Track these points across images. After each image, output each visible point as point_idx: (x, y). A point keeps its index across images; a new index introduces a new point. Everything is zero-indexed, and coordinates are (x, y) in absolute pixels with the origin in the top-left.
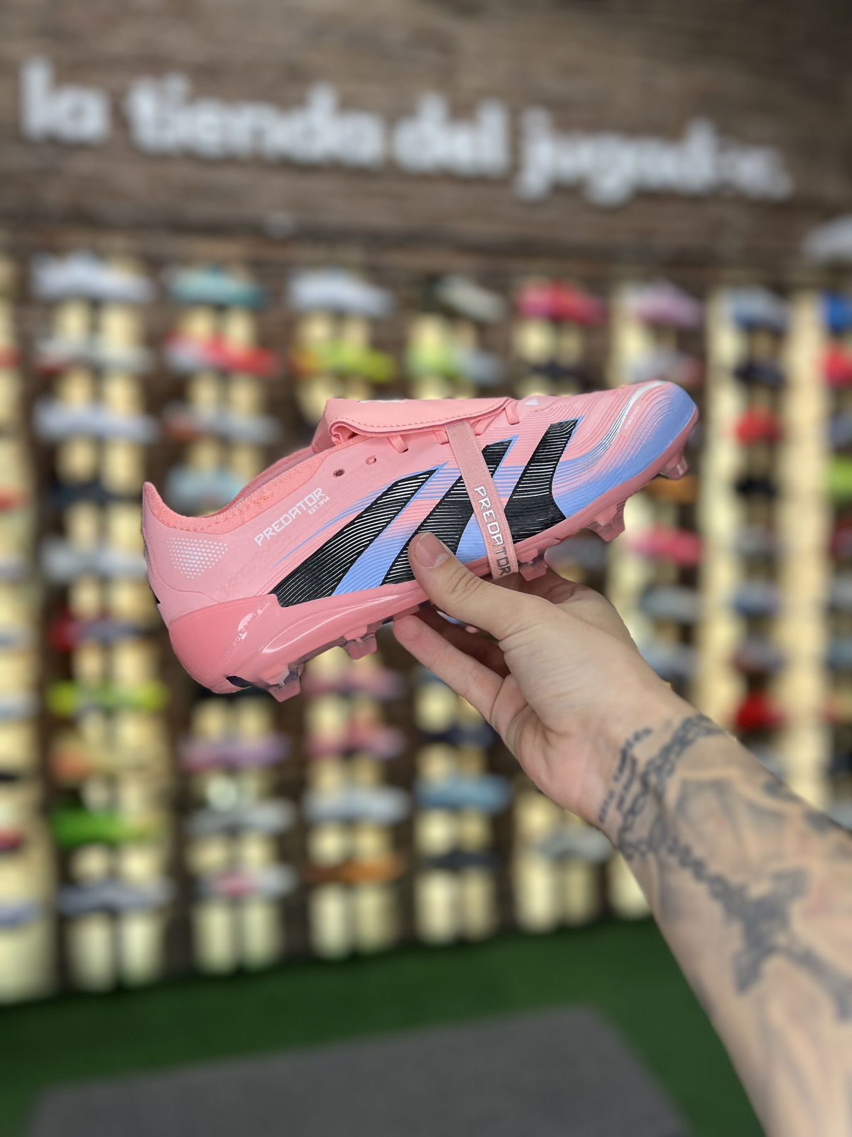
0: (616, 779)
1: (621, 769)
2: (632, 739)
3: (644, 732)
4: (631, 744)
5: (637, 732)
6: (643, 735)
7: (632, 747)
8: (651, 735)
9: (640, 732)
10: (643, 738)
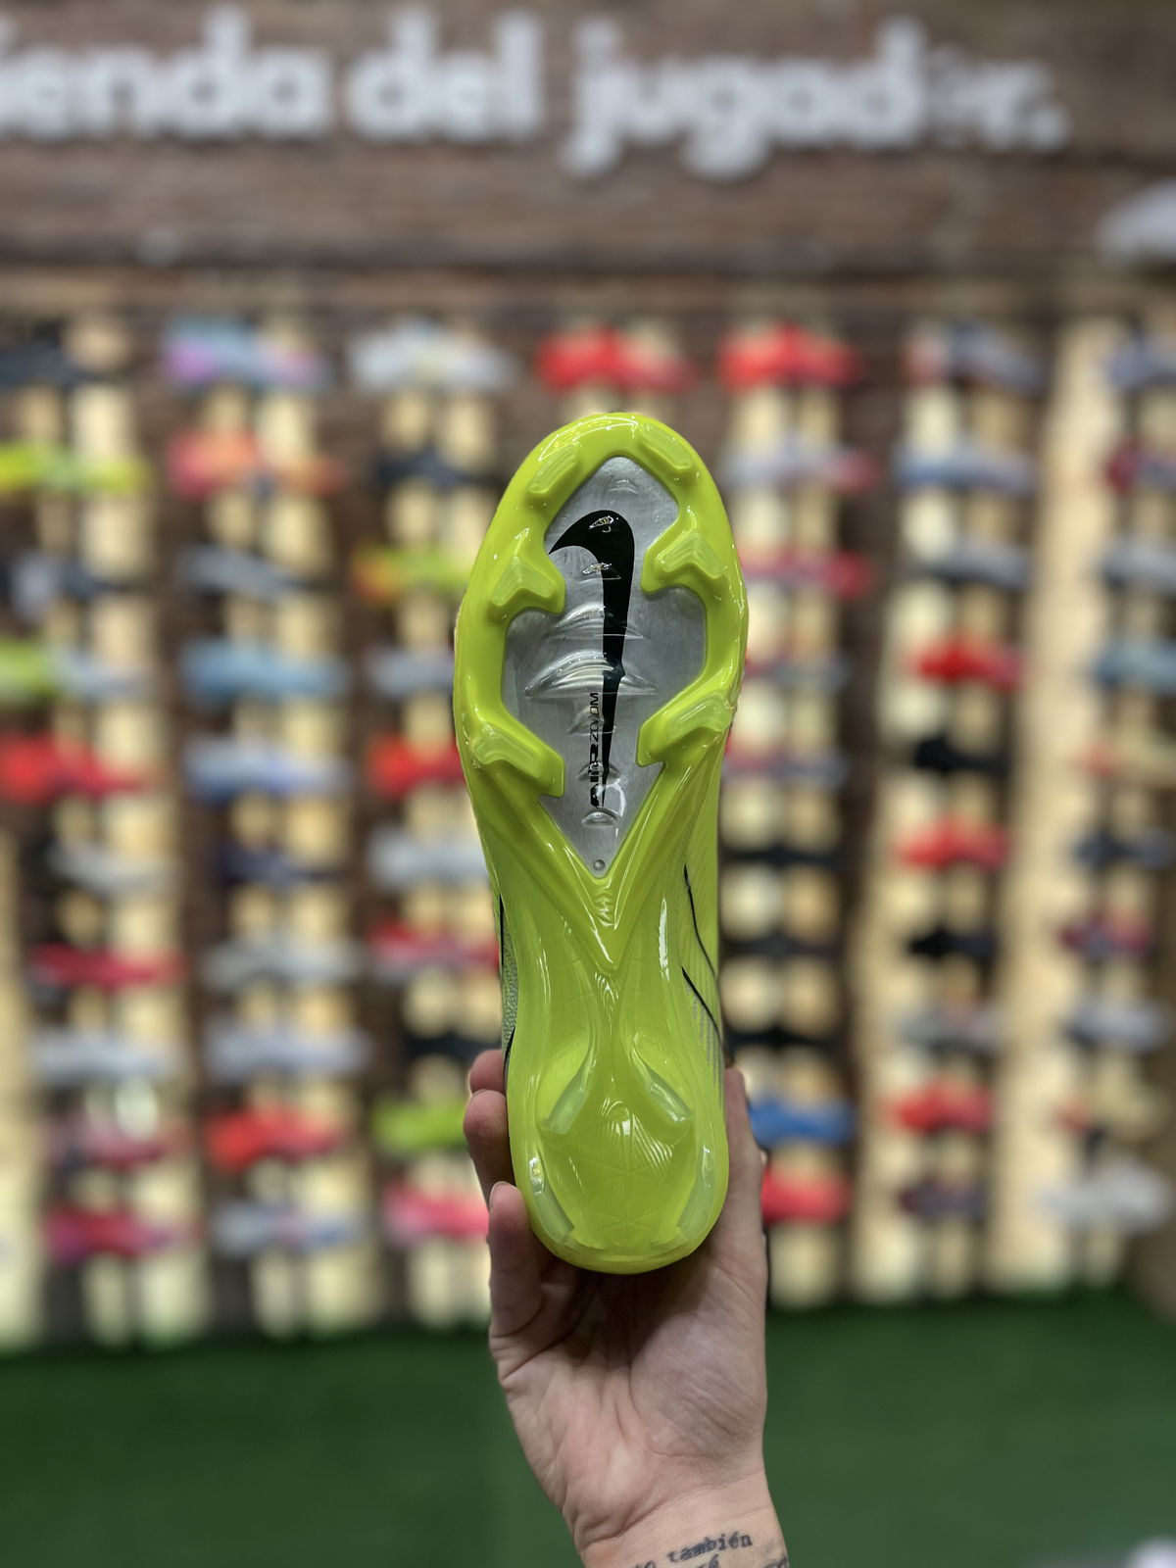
2: (727, 1539)
3: (743, 1538)
4: (723, 1544)
5: (736, 1533)
6: (740, 1543)
7: (723, 1548)
8: (748, 1548)
9: (738, 1536)
10: (737, 1546)
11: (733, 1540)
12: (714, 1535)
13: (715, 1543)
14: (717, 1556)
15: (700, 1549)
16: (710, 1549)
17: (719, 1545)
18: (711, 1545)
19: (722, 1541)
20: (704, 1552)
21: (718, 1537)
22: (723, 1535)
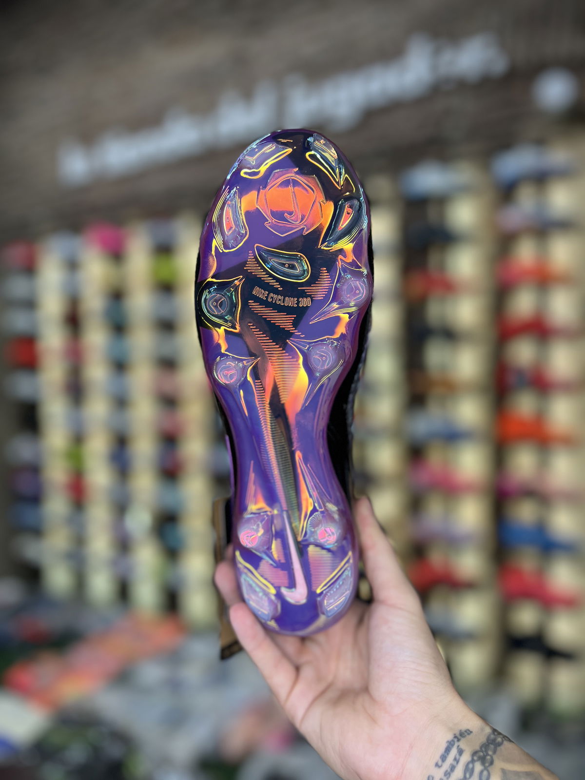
0: (437, 765)
1: (444, 758)
2: (458, 735)
3: (466, 731)
4: (458, 738)
5: (460, 731)
6: (466, 734)
7: (459, 740)
8: (472, 734)
9: (463, 731)
10: (466, 736)
11: (462, 735)
12: (450, 737)
13: (453, 741)
14: (458, 746)
15: (448, 750)
16: (453, 745)
17: (456, 740)
18: (452, 743)
19: (455, 737)
20: (451, 749)
21: (453, 736)
22: (455, 734)
